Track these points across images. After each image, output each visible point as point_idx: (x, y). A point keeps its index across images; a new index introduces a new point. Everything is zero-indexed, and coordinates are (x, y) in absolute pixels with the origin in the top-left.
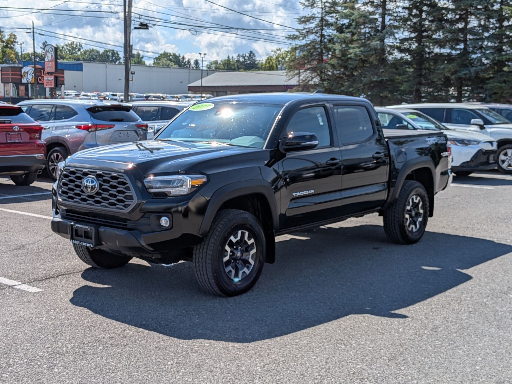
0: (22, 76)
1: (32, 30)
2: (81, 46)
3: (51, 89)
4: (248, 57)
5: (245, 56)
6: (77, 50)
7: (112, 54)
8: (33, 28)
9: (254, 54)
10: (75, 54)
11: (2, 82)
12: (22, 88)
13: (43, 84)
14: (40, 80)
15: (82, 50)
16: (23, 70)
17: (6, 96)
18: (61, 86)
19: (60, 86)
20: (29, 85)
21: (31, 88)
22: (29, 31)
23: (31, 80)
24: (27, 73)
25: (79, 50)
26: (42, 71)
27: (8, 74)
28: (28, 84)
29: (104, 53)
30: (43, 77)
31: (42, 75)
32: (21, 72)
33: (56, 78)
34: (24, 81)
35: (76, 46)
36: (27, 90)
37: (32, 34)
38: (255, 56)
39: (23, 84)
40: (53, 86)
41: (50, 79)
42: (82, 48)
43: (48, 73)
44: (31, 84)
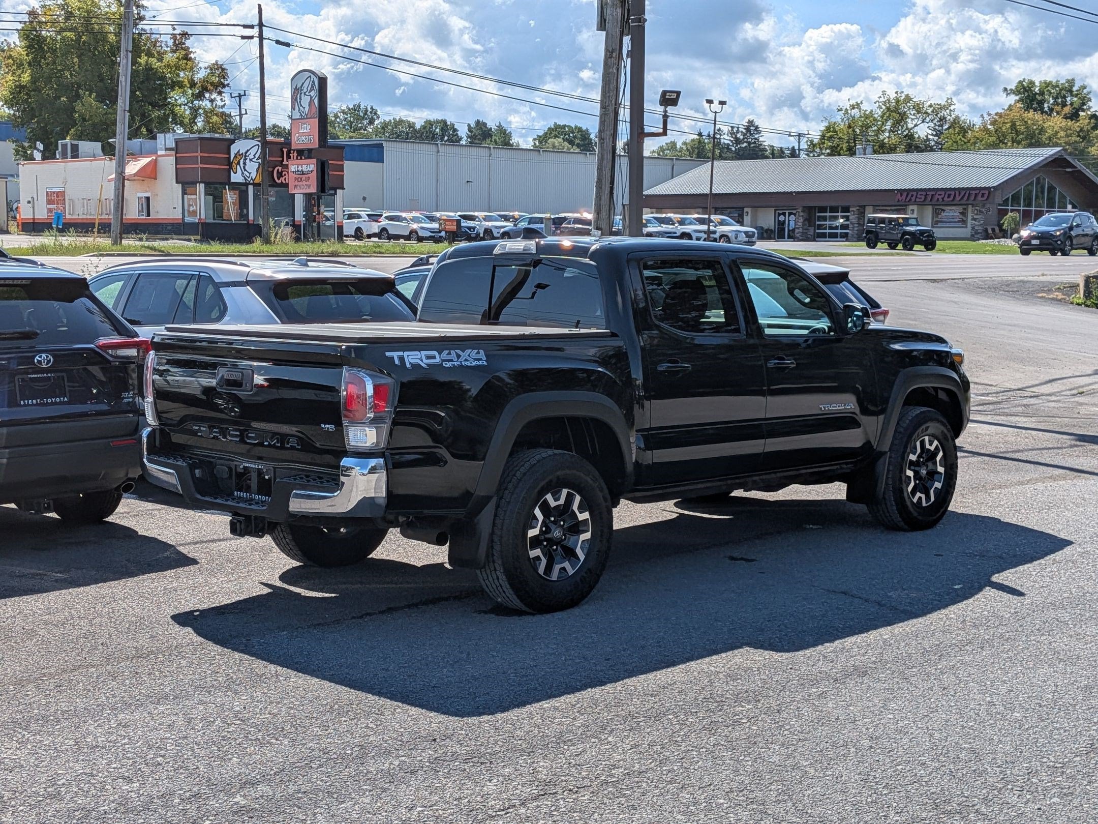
0: (230, 164)
1: (256, 29)
2: (376, 113)
3: (308, 197)
4: (744, 135)
5: (738, 131)
6: (365, 122)
7: (442, 129)
8: (261, 25)
9: (757, 127)
10: (362, 131)
11: (177, 182)
12: (230, 197)
13: (286, 185)
14: (280, 175)
15: (376, 122)
16: (234, 149)
17: (188, 219)
18: (336, 193)
19: (332, 192)
20: (251, 188)
21: (256, 197)
22: (248, 32)
23: (254, 175)
24: (245, 156)
25: (371, 122)
26: (285, 150)
27: (193, 160)
28: (246, 184)
29: (424, 127)
30: (287, 166)
31: (285, 162)
32: (229, 153)
33: (322, 168)
34: (236, 177)
35: (366, 114)
36: (243, 202)
37: (256, 40)
38: (759, 132)
39: (235, 186)
40: (313, 190)
41: (304, 168)
42: (378, 117)
43: (301, 153)
44: (254, 185)
